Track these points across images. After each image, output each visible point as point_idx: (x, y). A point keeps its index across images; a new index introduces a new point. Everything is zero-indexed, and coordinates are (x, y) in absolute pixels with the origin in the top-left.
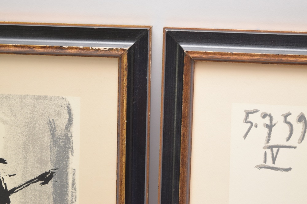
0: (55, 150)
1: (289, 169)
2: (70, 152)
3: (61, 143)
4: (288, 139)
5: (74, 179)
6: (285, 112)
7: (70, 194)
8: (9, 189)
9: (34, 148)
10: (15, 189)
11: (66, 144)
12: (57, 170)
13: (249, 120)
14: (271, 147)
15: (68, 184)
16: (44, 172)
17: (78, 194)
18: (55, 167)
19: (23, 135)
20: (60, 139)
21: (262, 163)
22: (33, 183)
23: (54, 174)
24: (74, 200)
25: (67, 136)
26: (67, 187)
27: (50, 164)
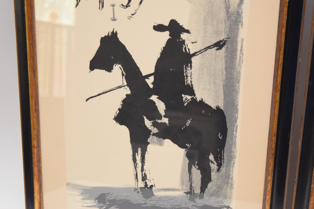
0: (228, 23)
2: (240, 25)
3: (233, 18)
5: (242, 46)
7: (238, 57)
8: (191, 53)
9: (212, 22)
10: (196, 53)
11: (237, 18)
12: (229, 39)
15: (237, 50)
16: (219, 40)
17: (244, 58)
18: (228, 37)
19: (204, 11)
20: (233, 14)
22: (210, 48)
23: (226, 42)
24: (241, 62)
25: (238, 12)
26: (236, 52)
27: (224, 34)
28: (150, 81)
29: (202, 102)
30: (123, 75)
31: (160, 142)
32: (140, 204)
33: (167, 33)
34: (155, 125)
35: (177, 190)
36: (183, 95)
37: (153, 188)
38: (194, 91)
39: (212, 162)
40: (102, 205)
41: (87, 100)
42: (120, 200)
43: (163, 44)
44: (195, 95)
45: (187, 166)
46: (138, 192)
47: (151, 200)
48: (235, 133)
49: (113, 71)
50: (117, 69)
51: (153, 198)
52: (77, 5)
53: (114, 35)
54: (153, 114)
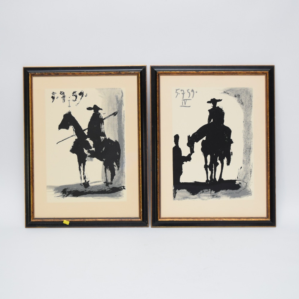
0: (118, 105)
1: (190, 106)
2: (123, 105)
3: (119, 102)
4: (189, 97)
5: (124, 114)
6: (188, 89)
7: (123, 118)
8: (103, 118)
9: (111, 105)
10: (105, 118)
11: (121, 103)
13: (177, 92)
14: (184, 100)
15: (122, 115)
16: (114, 112)
17: (125, 118)
18: (118, 110)
19: (108, 101)
21: (181, 105)
23: (118, 113)
24: (124, 120)
25: (121, 100)
27: (116, 109)
28: (86, 132)
29: (109, 139)
30: (74, 130)
31: (91, 159)
32: (83, 191)
33: (93, 111)
34: (89, 152)
35: (100, 182)
36: (101, 137)
37: (89, 182)
38: (105, 134)
39: (115, 166)
40: (64, 194)
41: (57, 144)
42: (73, 191)
43: (91, 115)
44: (106, 136)
45: (104, 169)
46: (82, 185)
47: (88, 189)
48: (124, 151)
49: (69, 129)
50: (71, 128)
51: (89, 187)
52: (53, 102)
53: (70, 113)
54: (88, 147)
